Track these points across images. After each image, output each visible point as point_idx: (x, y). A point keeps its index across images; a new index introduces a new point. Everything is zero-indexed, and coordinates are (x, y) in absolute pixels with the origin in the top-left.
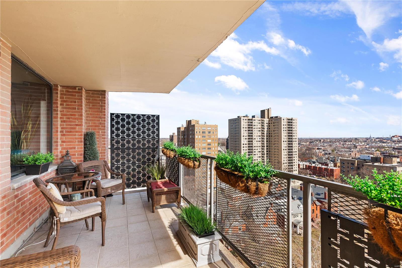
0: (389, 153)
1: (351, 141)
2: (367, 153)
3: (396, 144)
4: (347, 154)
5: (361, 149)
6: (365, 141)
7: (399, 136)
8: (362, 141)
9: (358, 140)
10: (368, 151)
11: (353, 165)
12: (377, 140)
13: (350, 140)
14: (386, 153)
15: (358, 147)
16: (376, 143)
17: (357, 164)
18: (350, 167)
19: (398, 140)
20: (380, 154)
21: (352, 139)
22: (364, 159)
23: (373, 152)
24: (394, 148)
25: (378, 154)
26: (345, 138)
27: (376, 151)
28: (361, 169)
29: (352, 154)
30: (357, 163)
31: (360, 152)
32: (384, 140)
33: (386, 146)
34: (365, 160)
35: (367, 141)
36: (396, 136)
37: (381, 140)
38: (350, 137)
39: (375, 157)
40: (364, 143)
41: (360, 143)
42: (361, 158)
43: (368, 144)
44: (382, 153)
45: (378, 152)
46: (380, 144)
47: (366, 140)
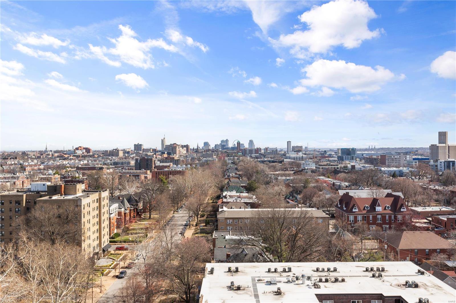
0: (72, 177)
1: (16, 158)
2: (42, 178)
3: (80, 160)
4: (8, 184)
5: (32, 173)
6: (39, 157)
7: (84, 148)
8: (34, 157)
9: (27, 155)
10: (43, 175)
11: (19, 204)
12: (56, 154)
13: (13, 156)
14: (68, 178)
15: (26, 168)
16: (54, 161)
17: (26, 202)
18: (13, 209)
19: (83, 155)
20: (59, 179)
21: (17, 153)
22: (37, 190)
23: (50, 176)
24: (78, 168)
25: (56, 179)
26: (5, 152)
27: (54, 174)
28: (33, 209)
29: (17, 183)
30: (26, 200)
31: (31, 177)
32: (66, 154)
33: (68, 165)
34: (38, 192)
35: (42, 157)
36: (80, 147)
37: (62, 155)
38: (13, 150)
39: (53, 185)
40: (36, 161)
41: (30, 161)
42: (32, 190)
43: (42, 163)
44: (62, 178)
45: (57, 176)
46: (59, 162)
47: (41, 155)
